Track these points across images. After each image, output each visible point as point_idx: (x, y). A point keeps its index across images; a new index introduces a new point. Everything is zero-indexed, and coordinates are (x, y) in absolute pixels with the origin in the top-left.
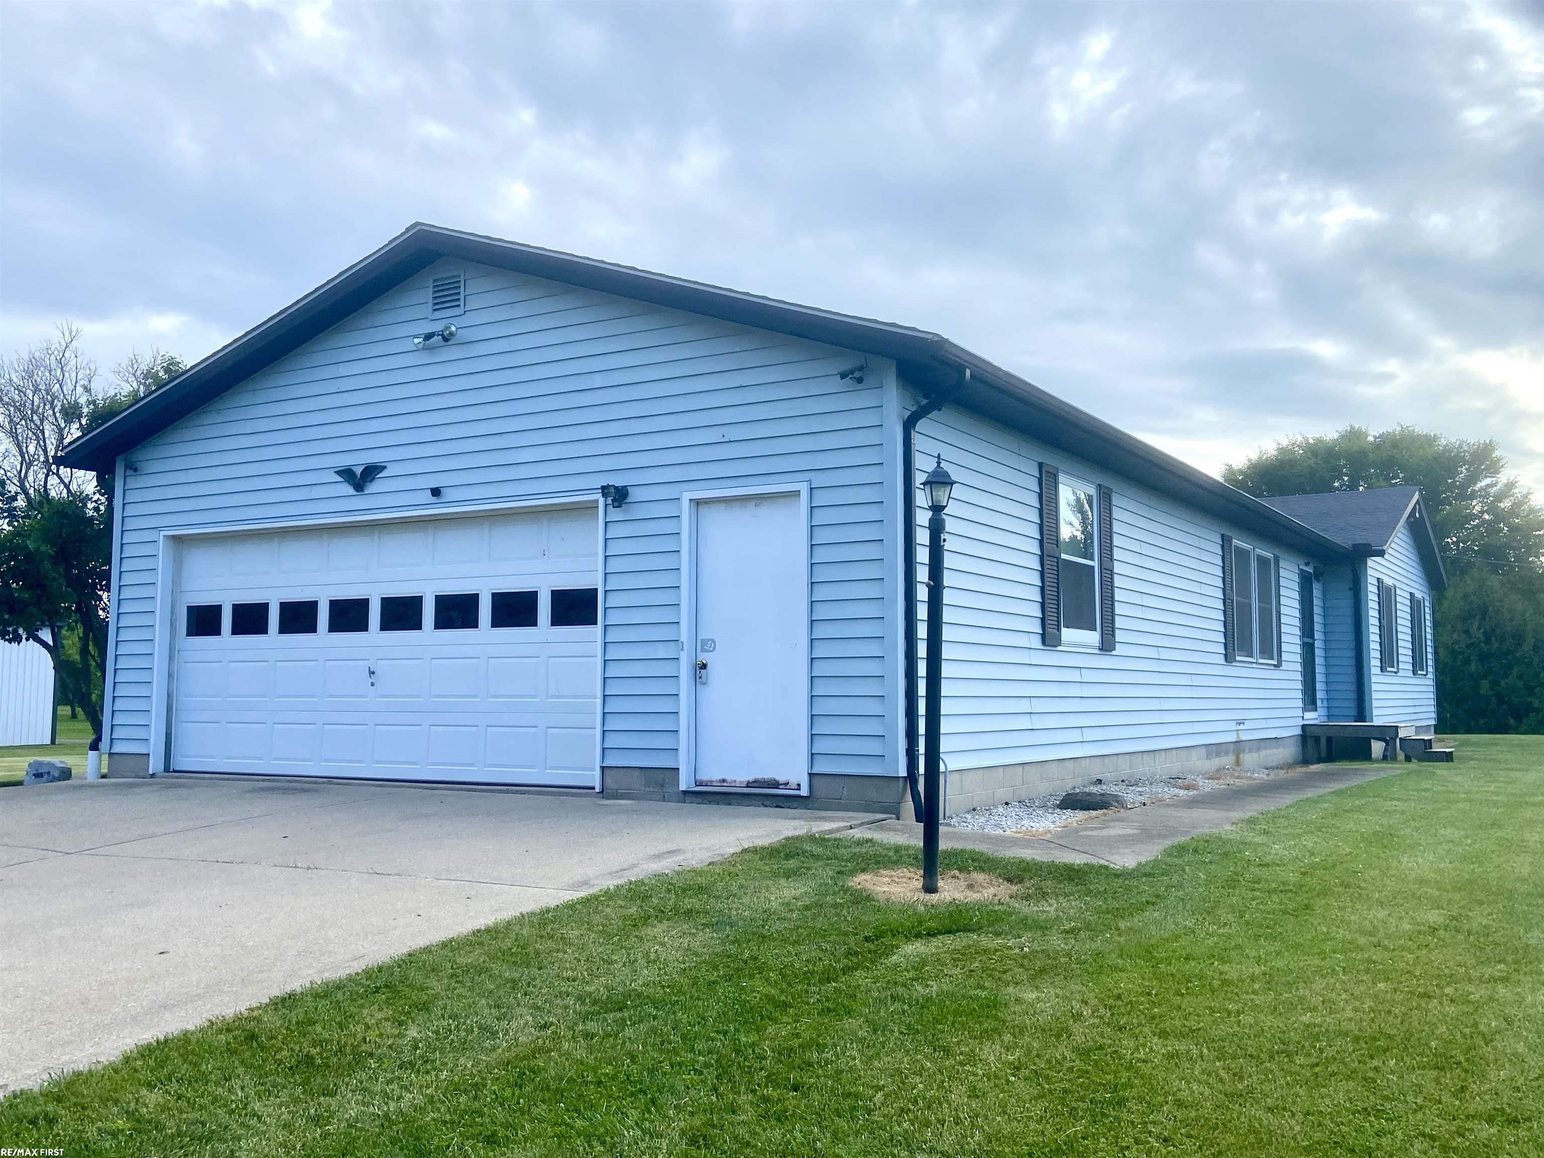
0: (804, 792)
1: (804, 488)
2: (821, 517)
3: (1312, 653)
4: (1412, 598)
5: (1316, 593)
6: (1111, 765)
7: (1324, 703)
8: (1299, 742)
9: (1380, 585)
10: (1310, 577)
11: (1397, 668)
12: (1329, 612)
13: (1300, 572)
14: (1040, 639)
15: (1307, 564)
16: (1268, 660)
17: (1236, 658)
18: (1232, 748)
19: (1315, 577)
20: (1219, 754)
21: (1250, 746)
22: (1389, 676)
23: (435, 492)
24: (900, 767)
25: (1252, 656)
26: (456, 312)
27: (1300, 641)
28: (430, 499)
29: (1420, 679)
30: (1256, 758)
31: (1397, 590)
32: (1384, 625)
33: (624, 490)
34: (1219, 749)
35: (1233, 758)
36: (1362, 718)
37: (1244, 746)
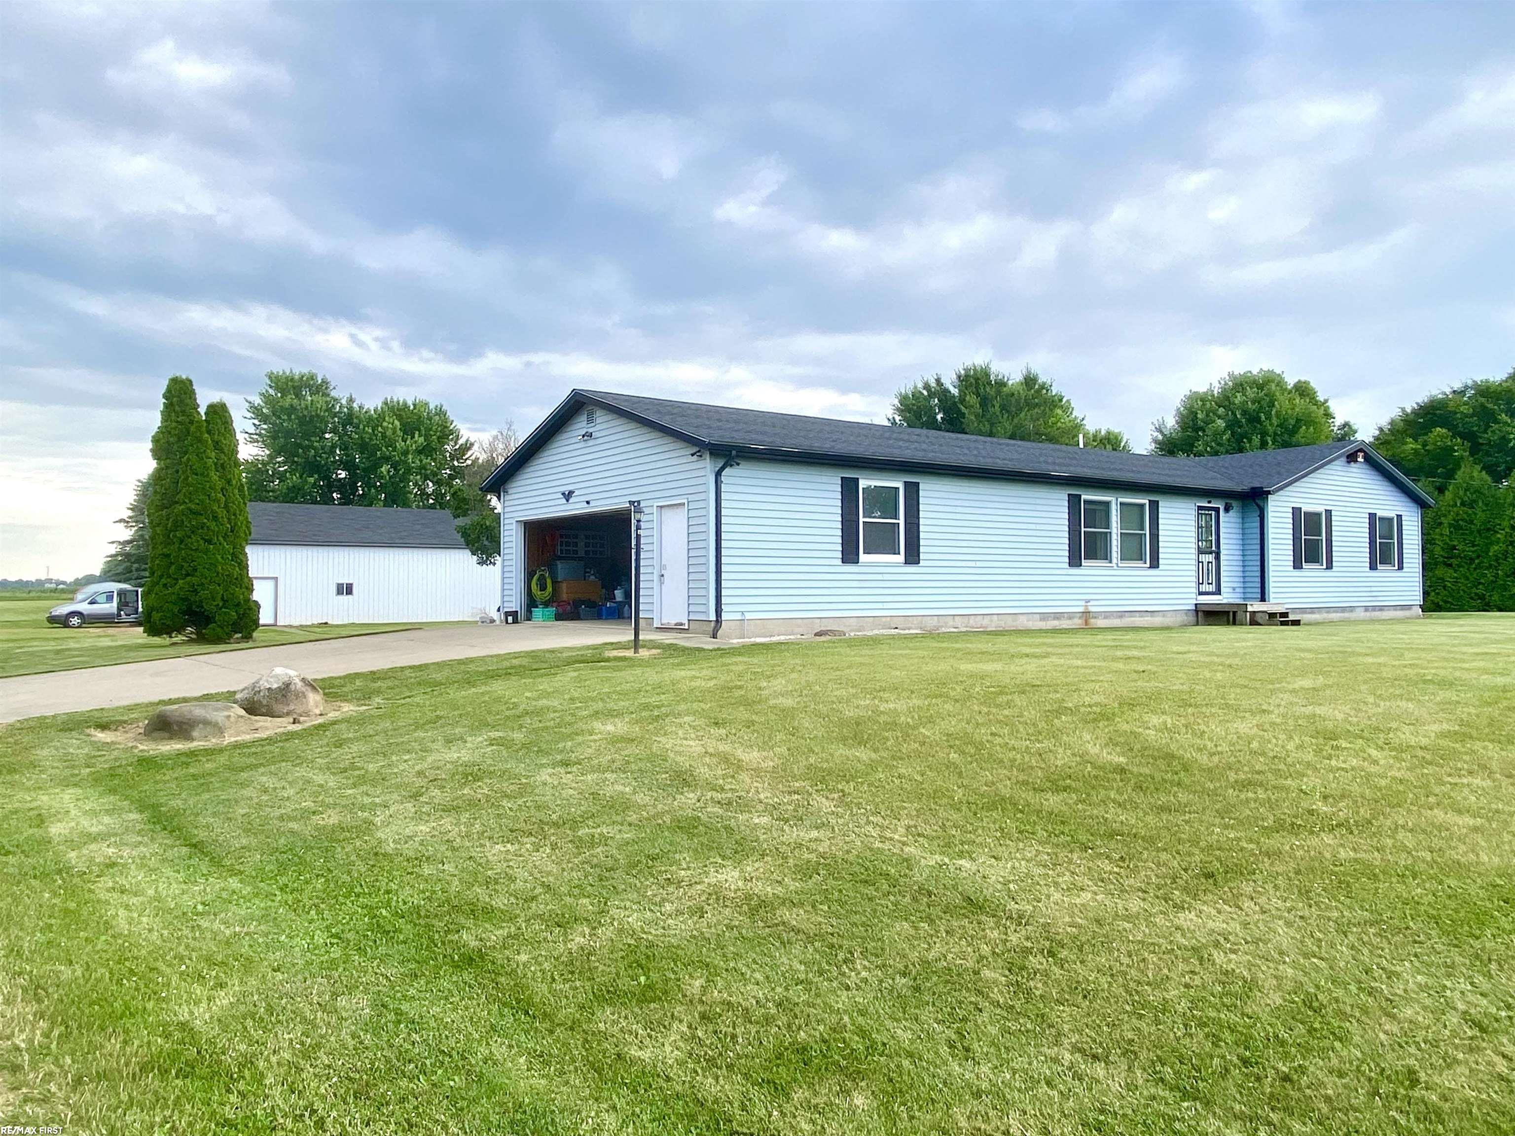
0: (686, 627)
1: (685, 501)
2: (692, 514)
3: (1218, 558)
4: (1372, 516)
5: (1227, 519)
6: (916, 621)
7: (1238, 590)
8: (1190, 613)
9: (1296, 511)
10: (1217, 510)
11: (1330, 566)
12: (1246, 531)
13: (1200, 508)
14: (840, 560)
15: (1209, 502)
16: (1139, 564)
17: (1083, 564)
18: (1078, 615)
19: (1227, 510)
20: (1058, 619)
21: (1107, 615)
22: (1311, 571)
23: (588, 503)
24: (713, 617)
25: (1111, 562)
26: (593, 424)
27: (1194, 551)
28: (587, 505)
29: (1385, 573)
30: (1116, 622)
31: (1333, 513)
32: (1303, 537)
33: (639, 502)
34: (1058, 616)
35: (1080, 621)
36: (1263, 599)
37: (1095, 615)
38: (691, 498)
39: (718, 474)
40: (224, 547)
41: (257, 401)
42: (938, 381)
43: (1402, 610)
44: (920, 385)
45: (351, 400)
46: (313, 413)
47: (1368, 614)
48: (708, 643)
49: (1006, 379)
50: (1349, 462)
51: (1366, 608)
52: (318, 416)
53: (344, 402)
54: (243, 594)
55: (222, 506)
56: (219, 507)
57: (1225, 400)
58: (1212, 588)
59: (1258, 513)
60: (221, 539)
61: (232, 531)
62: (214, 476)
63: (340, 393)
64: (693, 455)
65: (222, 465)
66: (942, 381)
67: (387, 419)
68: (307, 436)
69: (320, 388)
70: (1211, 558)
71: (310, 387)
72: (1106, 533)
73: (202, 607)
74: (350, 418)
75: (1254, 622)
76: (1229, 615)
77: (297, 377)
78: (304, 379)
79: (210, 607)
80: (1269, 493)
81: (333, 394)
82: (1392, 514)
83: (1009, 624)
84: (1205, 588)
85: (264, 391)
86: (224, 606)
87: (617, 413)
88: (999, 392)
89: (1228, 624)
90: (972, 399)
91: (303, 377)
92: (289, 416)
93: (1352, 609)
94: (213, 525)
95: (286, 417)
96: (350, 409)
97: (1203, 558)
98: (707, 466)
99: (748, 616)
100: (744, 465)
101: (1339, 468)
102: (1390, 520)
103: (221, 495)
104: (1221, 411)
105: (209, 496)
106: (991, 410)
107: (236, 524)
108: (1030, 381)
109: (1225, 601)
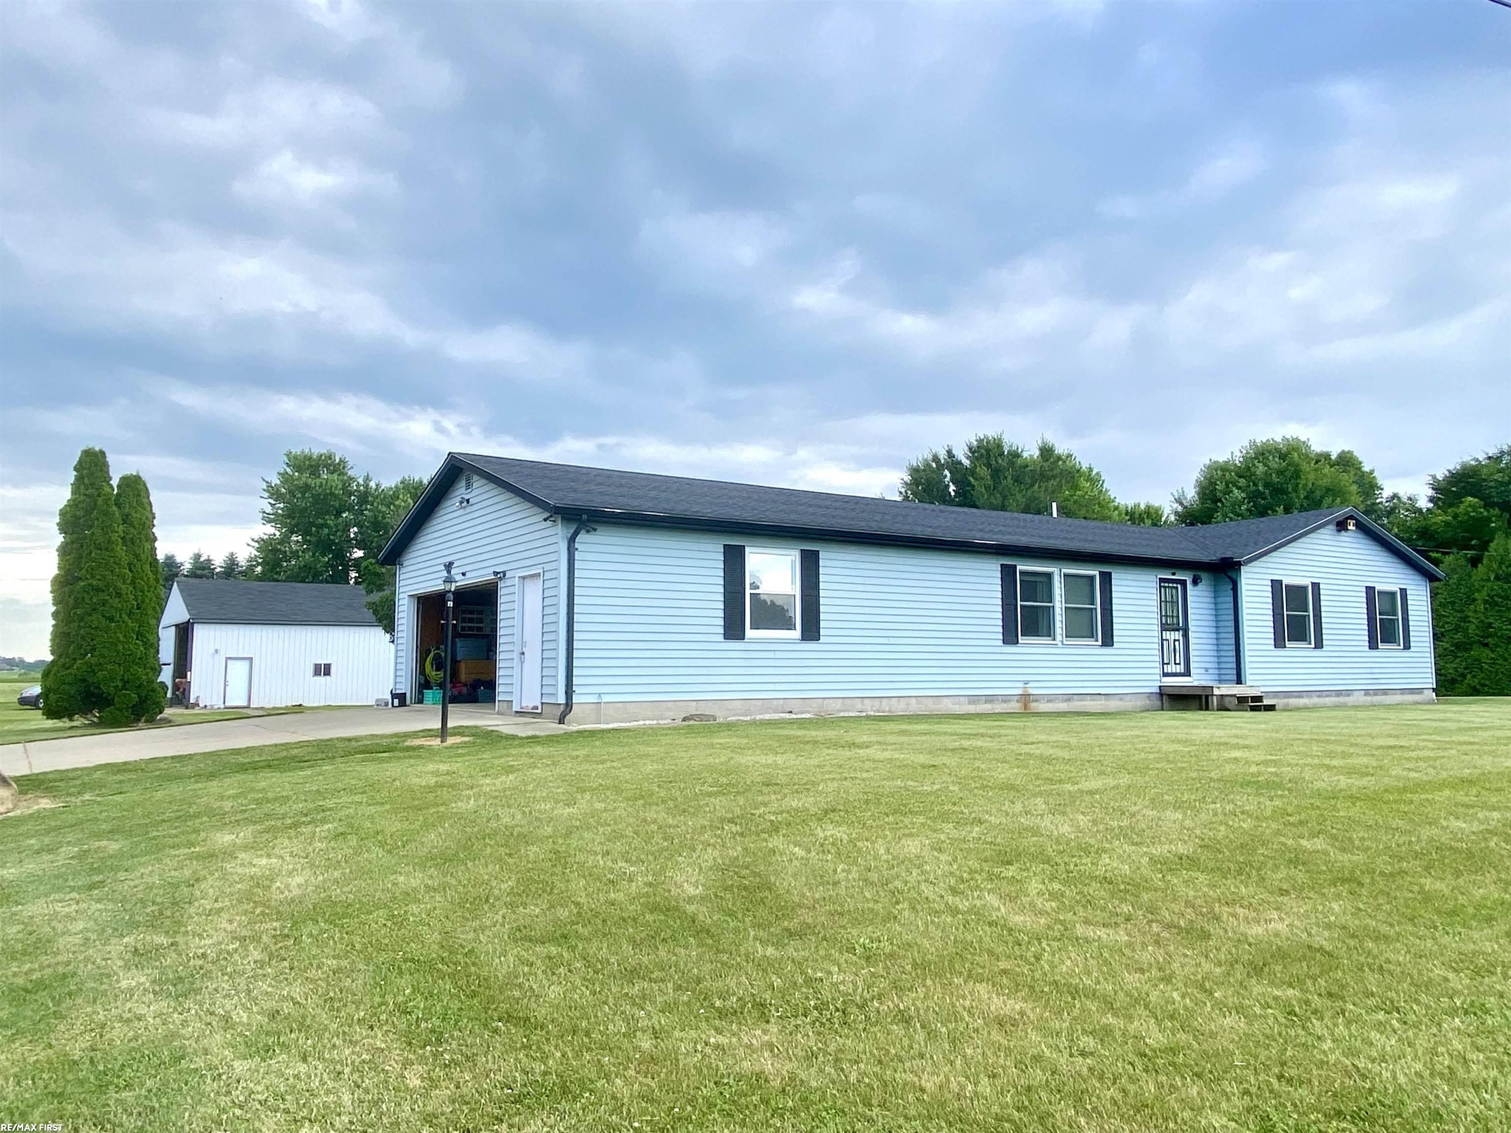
0: (539, 711)
1: (541, 571)
2: (546, 584)
3: (1186, 636)
4: (1370, 591)
5: (1195, 593)
6: (814, 704)
7: (1211, 671)
8: (1154, 697)
9: (1276, 585)
10: (1183, 583)
11: (1319, 645)
12: (1219, 606)
13: (1161, 580)
14: (722, 636)
15: (1174, 574)
16: (1090, 642)
17: (1020, 641)
18: (1016, 698)
19: (1195, 582)
20: (991, 702)
21: (1051, 698)
22: (1296, 651)
23: (464, 574)
24: (562, 699)
25: (1054, 640)
26: (470, 490)
27: (1157, 628)
28: (463, 577)
29: (1388, 653)
30: (1062, 706)
31: (1321, 586)
32: (1285, 613)
33: (504, 573)
34: (990, 699)
35: (1018, 705)
36: (1239, 681)
37: (1038, 698)
38: (547, 567)
39: (572, 540)
40: (127, 626)
41: (276, 481)
42: (950, 453)
43: (1411, 694)
44: (930, 457)
45: (367, 479)
46: (328, 491)
47: (1369, 698)
48: (555, 728)
49: (1020, 450)
50: (1339, 531)
51: (1367, 692)
52: (332, 494)
53: (361, 481)
54: (147, 674)
55: (129, 582)
56: (124, 583)
57: (1245, 471)
58: (1180, 669)
59: (1231, 587)
60: (126, 618)
61: (138, 608)
62: (120, 550)
63: (357, 473)
64: (545, 520)
65: (132, 539)
66: (954, 452)
67: (401, 496)
68: (321, 514)
69: (338, 467)
70: (1178, 635)
71: (327, 466)
72: (1049, 607)
73: (100, 688)
74: (365, 496)
75: (1223, 708)
76: (1201, 702)
77: (315, 457)
78: (323, 458)
79: (108, 689)
80: (1239, 564)
81: (351, 473)
82: (1395, 588)
83: (931, 707)
84: (1169, 669)
85: (282, 471)
86: (124, 688)
87: (487, 479)
88: (1012, 463)
89: (1201, 709)
90: (983, 471)
91: (321, 456)
92: (303, 494)
93: (1349, 693)
94: (115, 602)
95: (300, 495)
96: (367, 486)
97: (1167, 635)
98: (558, 533)
99: (605, 699)
100: (601, 530)
101: (1327, 537)
102: (1393, 594)
103: (127, 571)
104: (1242, 482)
105: (112, 571)
106: (1004, 482)
107: (143, 602)
108: (1046, 452)
109: (1195, 684)
